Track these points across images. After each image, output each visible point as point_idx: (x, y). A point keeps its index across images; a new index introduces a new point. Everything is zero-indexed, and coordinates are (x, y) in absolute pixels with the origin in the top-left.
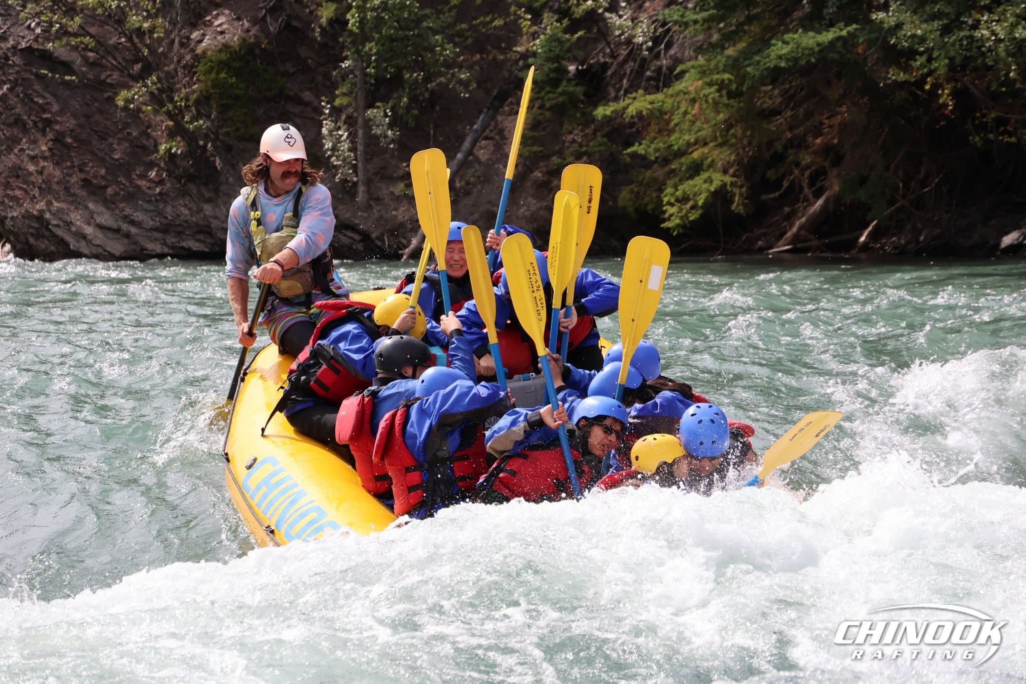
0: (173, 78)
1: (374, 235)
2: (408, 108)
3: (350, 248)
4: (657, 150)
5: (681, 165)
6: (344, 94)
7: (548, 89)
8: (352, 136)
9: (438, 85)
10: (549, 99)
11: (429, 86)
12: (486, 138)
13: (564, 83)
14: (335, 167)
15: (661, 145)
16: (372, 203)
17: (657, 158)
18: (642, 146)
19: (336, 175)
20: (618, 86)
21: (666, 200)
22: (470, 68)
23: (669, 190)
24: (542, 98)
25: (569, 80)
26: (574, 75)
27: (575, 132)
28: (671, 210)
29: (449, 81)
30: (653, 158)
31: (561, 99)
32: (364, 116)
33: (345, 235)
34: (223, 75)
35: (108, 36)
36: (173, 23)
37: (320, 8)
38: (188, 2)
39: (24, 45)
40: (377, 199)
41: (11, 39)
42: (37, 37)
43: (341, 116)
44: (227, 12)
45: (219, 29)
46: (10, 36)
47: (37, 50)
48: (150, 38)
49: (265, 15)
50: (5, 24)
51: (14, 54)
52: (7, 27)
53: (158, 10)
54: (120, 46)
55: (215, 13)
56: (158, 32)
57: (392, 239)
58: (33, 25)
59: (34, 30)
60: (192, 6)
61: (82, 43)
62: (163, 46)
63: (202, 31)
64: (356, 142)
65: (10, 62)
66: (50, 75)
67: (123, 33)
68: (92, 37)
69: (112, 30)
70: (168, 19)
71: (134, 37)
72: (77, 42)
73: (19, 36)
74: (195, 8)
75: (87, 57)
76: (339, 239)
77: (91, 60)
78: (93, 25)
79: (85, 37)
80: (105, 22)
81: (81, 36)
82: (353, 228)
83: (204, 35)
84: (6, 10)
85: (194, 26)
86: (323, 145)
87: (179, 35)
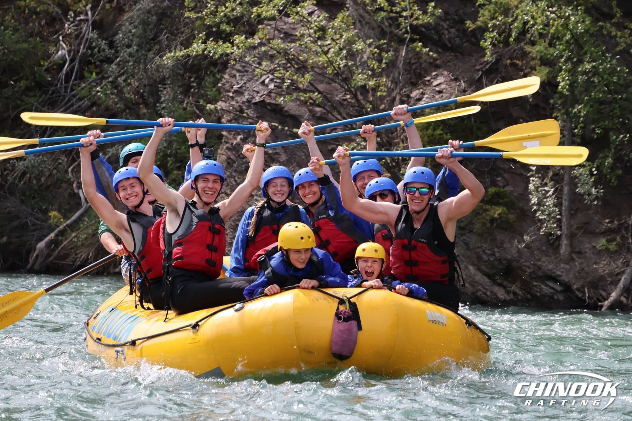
0: (392, 133)
1: (575, 287)
3: (552, 297)
8: (558, 192)
14: (540, 220)
16: (574, 256)
19: (541, 228)
32: (570, 174)
33: (547, 286)
34: (439, 132)
35: (335, 93)
36: (395, 82)
37: (533, 72)
38: (410, 63)
39: (257, 99)
40: (580, 253)
41: (246, 93)
42: (270, 92)
43: (548, 173)
44: (446, 73)
45: (437, 89)
46: (245, 90)
47: (270, 104)
48: (373, 95)
49: (481, 76)
50: (241, 80)
51: (249, 107)
52: (243, 82)
53: (383, 69)
54: (346, 102)
55: (434, 74)
56: (381, 91)
57: (592, 291)
58: (267, 81)
59: (267, 86)
60: (414, 67)
61: (311, 98)
62: (384, 104)
63: (421, 90)
64: (562, 198)
65: (245, 115)
66: (280, 127)
67: (349, 90)
68: (320, 92)
69: (339, 87)
70: (390, 79)
71: (359, 94)
72: (305, 98)
73: (254, 91)
74: (416, 69)
75: (315, 111)
76: (541, 289)
77: (318, 115)
78: (322, 82)
79: (314, 92)
80: (332, 80)
81: (310, 91)
82: (555, 279)
83: (423, 94)
84: (244, 67)
85: (414, 85)
86: (531, 200)
87: (399, 93)
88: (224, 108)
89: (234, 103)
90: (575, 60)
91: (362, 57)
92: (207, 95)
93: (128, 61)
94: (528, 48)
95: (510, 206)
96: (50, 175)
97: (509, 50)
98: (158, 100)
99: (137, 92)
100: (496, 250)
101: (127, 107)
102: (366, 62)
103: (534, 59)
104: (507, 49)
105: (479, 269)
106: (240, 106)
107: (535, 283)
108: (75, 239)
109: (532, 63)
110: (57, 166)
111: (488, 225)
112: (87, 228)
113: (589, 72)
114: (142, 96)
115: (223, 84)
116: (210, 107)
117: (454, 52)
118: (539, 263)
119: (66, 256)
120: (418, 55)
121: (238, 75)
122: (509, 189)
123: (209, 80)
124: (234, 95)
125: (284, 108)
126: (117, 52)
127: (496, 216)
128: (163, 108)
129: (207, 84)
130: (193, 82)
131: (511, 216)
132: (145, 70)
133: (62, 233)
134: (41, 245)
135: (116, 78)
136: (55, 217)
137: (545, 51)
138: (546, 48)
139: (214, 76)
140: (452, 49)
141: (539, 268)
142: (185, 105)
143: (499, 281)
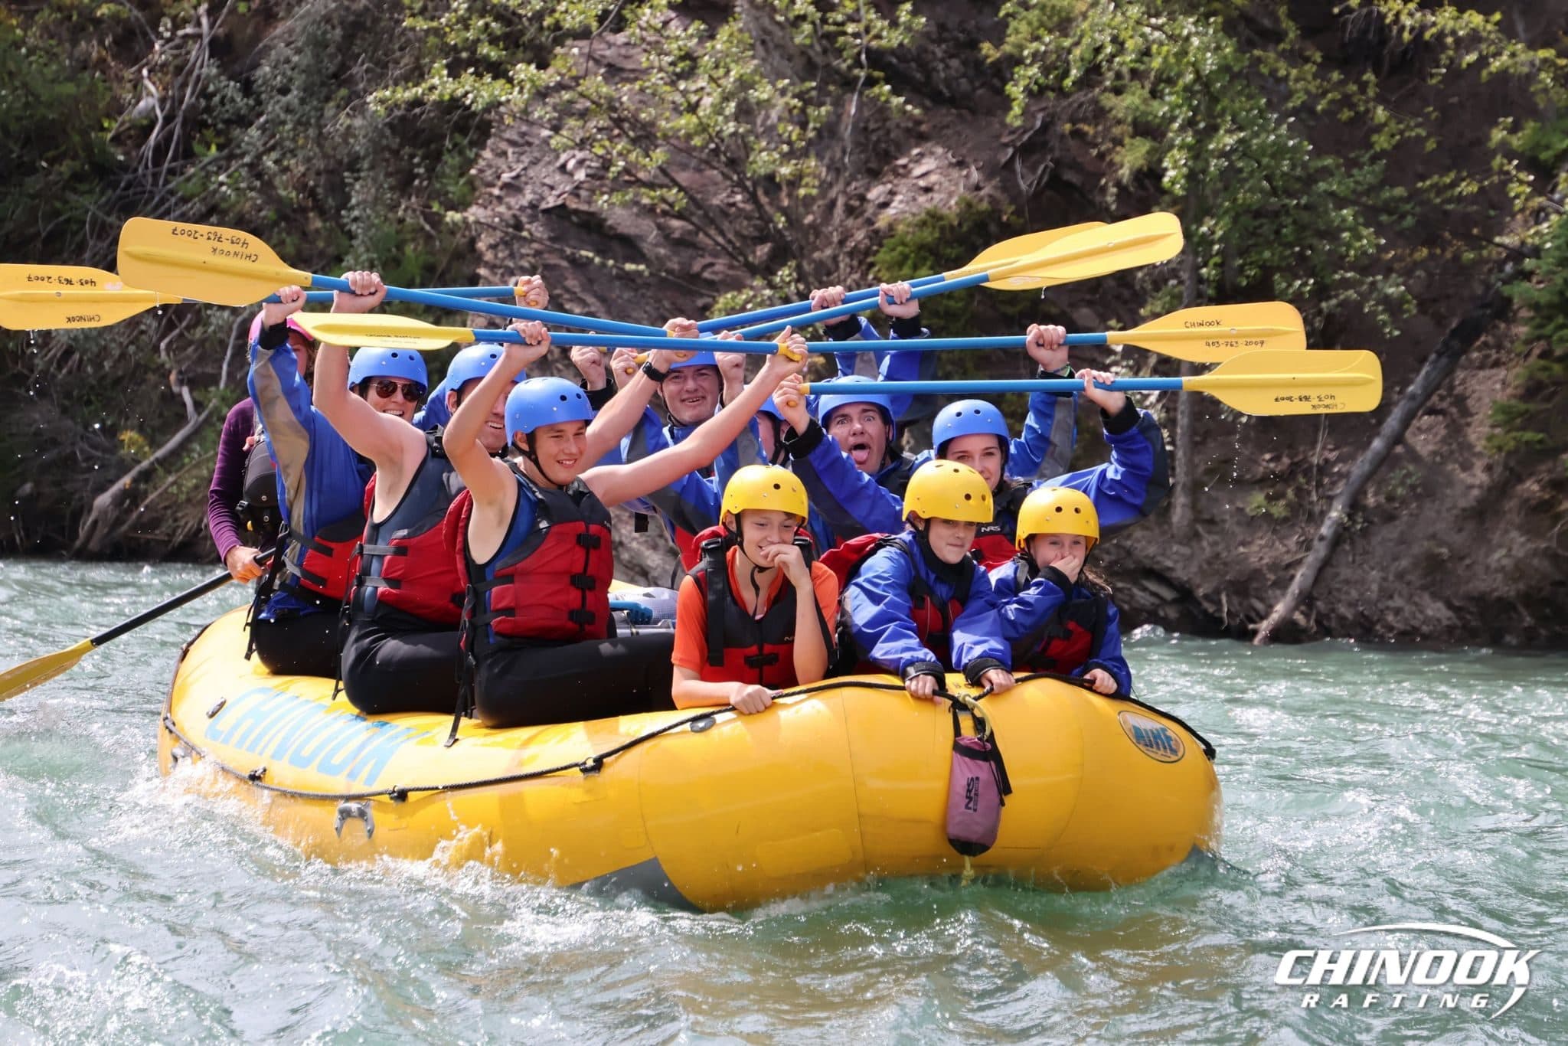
0: (829, 274)
1: (1201, 592)
3: (1153, 613)
7: (1560, 320)
8: (1168, 398)
9: (1340, 305)
10: (1562, 340)
11: (1324, 305)
12: (1432, 412)
16: (1200, 528)
22: (1408, 273)
24: (1547, 337)
29: (1364, 298)
33: (1145, 589)
35: (712, 189)
36: (836, 169)
37: (1118, 149)
38: (865, 129)
39: (551, 202)
41: (528, 190)
42: (577, 188)
44: (940, 150)
45: (922, 183)
46: (526, 183)
47: (576, 212)
48: (790, 195)
49: (1012, 158)
50: (518, 161)
51: (533, 219)
52: (521, 166)
53: (810, 142)
54: (733, 209)
55: (915, 151)
56: (807, 185)
57: (1236, 600)
58: (571, 165)
59: (571, 174)
60: (874, 138)
61: (664, 200)
62: (813, 213)
63: (889, 186)
64: (1175, 409)
65: (525, 234)
66: (597, 260)
67: (741, 184)
68: (681, 189)
69: (720, 178)
70: (826, 161)
71: (760, 192)
72: (652, 198)
73: (544, 185)
74: (878, 141)
75: (669, 228)
76: (1132, 596)
77: (676, 235)
78: (684, 167)
79: (670, 188)
80: (707, 163)
81: (661, 186)
82: (1160, 576)
83: (892, 193)
84: (523, 135)
85: (875, 175)
87: (844, 192)
88: (483, 220)
89: (502, 209)
90: (1202, 125)
91: (767, 117)
92: (447, 193)
93: (284, 123)
94: (1109, 100)
96: (123, 355)
97: (1070, 105)
98: (344, 202)
99: (301, 187)
101: (283, 217)
102: (773, 127)
103: (1119, 122)
104: (1065, 103)
106: (514, 216)
108: (174, 489)
109: (1117, 131)
110: (137, 338)
112: (198, 466)
113: (1233, 150)
114: (312, 193)
115: (481, 171)
116: (452, 216)
117: (956, 108)
118: (1129, 543)
119: (155, 523)
120: (882, 111)
121: (510, 151)
123: (451, 160)
124: (502, 193)
125: (605, 220)
126: (259, 103)
128: (356, 219)
129: (447, 171)
130: (418, 165)
132: (320, 139)
133: (146, 476)
134: (104, 500)
135: (259, 157)
136: (132, 443)
137: (1142, 108)
138: (1145, 101)
139: (461, 153)
140: (953, 102)
141: (1129, 553)
142: (400, 213)
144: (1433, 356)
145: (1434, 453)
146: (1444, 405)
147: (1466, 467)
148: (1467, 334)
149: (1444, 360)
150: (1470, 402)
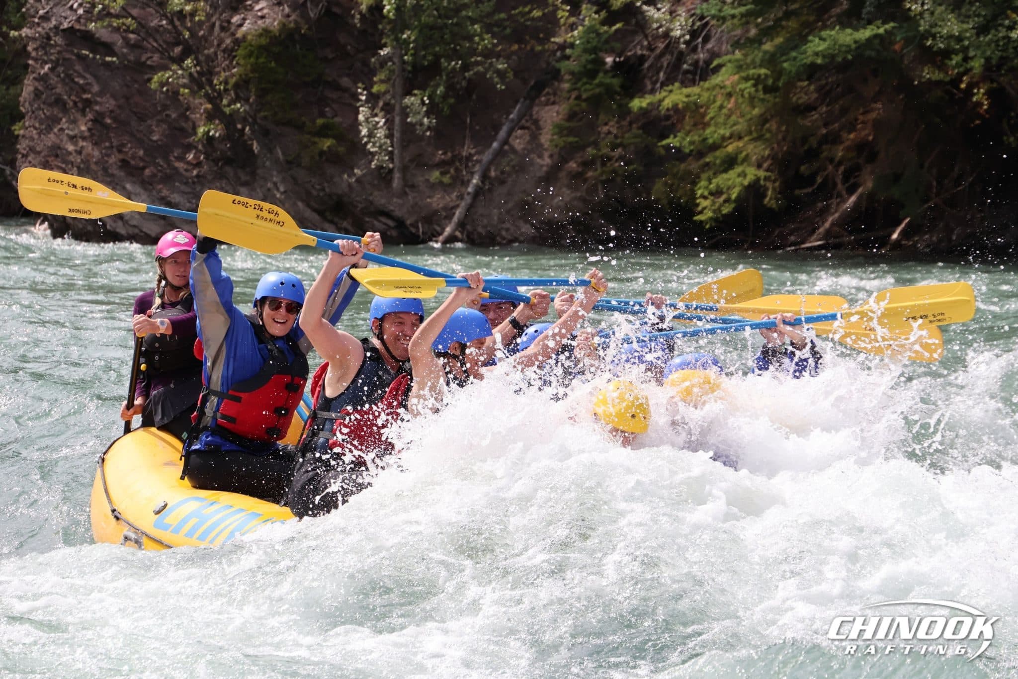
0: (213, 61)
1: (408, 222)
2: (445, 97)
4: (692, 143)
5: (716, 158)
6: (382, 81)
7: (585, 80)
8: (389, 123)
9: (475, 74)
10: (586, 90)
11: (467, 74)
12: (522, 128)
13: (601, 75)
14: (371, 153)
15: (696, 138)
16: (407, 190)
17: (691, 151)
18: (677, 139)
19: (372, 161)
20: (654, 78)
21: (699, 192)
22: (508, 57)
23: (703, 183)
24: (578, 89)
25: (606, 72)
26: (611, 67)
27: (611, 123)
28: (704, 203)
29: (487, 70)
30: (687, 151)
31: (597, 90)
32: (401, 103)
33: (380, 221)
34: (262, 60)
35: (150, 18)
36: (214, 7)
39: (66, 25)
40: (413, 186)
41: (53, 19)
42: (79, 18)
43: (378, 103)
45: (260, 14)
46: (52, 16)
47: (79, 30)
48: (191, 21)
50: (47, 4)
51: (56, 34)
52: (49, 7)
54: (162, 28)
56: (199, 15)
57: (426, 226)
58: (74, 5)
59: (76, 11)
61: (124, 24)
62: (203, 29)
63: (243, 15)
64: (393, 129)
65: (52, 42)
66: (91, 55)
67: (165, 15)
68: (134, 18)
69: (154, 12)
70: (209, 3)
71: (175, 19)
72: (119, 23)
73: (61, 16)
75: (128, 38)
76: (373, 225)
77: (132, 42)
78: (134, 6)
79: (127, 18)
80: (147, 4)
81: (123, 17)
82: (388, 215)
83: (244, 19)
85: (235, 10)
86: (360, 132)
87: (219, 19)
88: (30, 35)
89: (40, 29)
92: (10, 21)
95: (340, 138)
100: (326, 185)
105: (308, 205)
106: (46, 33)
107: (367, 219)
111: (317, 158)
115: (28, 9)
116: (13, 33)
118: (371, 198)
122: (337, 120)
123: (12, 4)
124: (40, 21)
125: (94, 35)
127: (325, 148)
129: (10, 10)
131: (341, 149)
141: (371, 203)
143: (329, 217)
144: (522, 100)
145: (524, 149)
146: (528, 124)
147: (540, 156)
148: (539, 88)
149: (528, 102)
150: (541, 123)
